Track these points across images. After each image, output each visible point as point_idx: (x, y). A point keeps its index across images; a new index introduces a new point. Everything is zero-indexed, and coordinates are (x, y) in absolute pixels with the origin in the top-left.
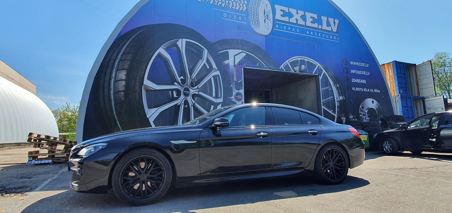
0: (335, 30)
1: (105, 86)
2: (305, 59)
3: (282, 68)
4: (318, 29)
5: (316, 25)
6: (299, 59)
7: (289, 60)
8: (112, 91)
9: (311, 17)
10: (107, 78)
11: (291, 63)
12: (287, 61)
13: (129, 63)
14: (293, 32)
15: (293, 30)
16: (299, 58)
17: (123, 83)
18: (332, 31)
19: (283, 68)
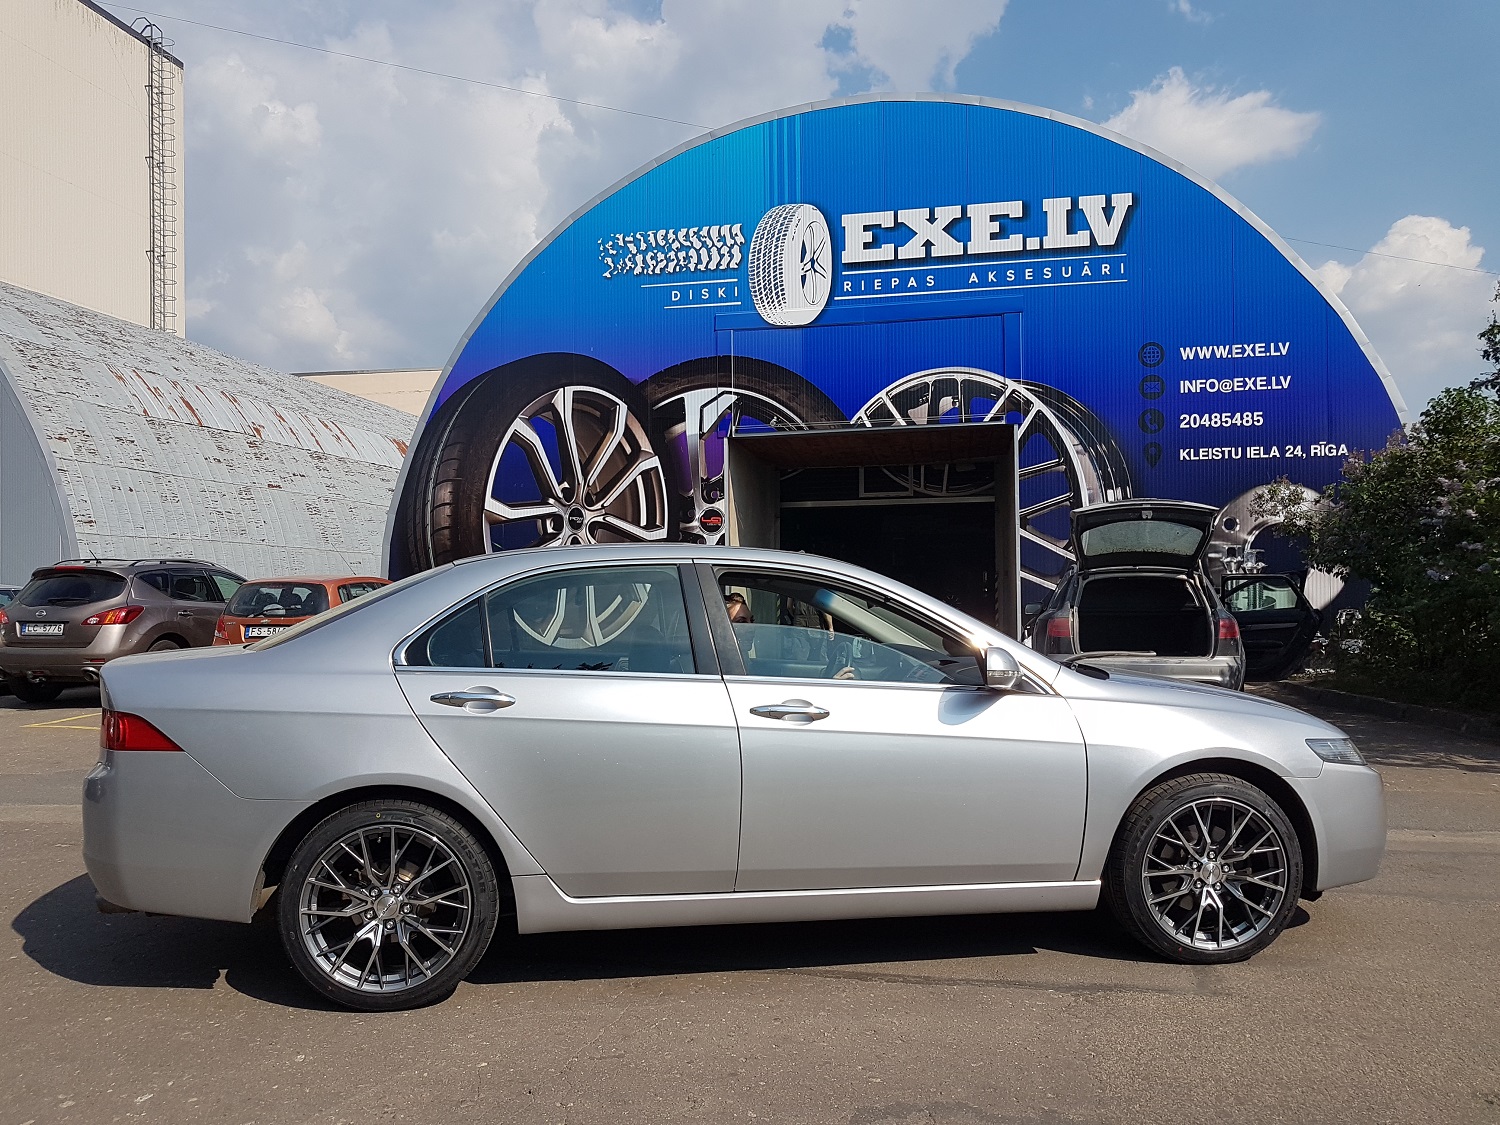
1: (417, 521)
2: (955, 376)
3: (860, 418)
4: (1024, 253)
6: (930, 380)
8: (429, 528)
9: (993, 218)
10: (419, 504)
13: (455, 465)
14: (912, 289)
15: (912, 282)
16: (929, 377)
17: (447, 510)
18: (1091, 247)
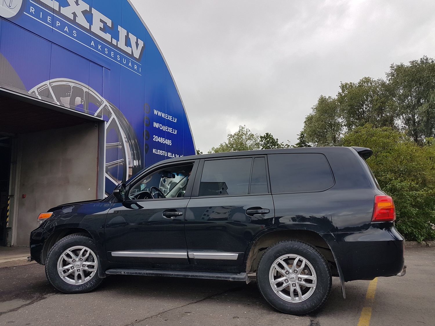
0: (137, 55)
2: (83, 88)
3: (34, 92)
4: (111, 44)
5: (108, 37)
6: (72, 85)
7: (51, 81)
9: (101, 21)
11: (54, 88)
12: (47, 82)
14: (66, 32)
15: (66, 29)
16: (72, 83)
18: (132, 56)
19: (37, 93)
